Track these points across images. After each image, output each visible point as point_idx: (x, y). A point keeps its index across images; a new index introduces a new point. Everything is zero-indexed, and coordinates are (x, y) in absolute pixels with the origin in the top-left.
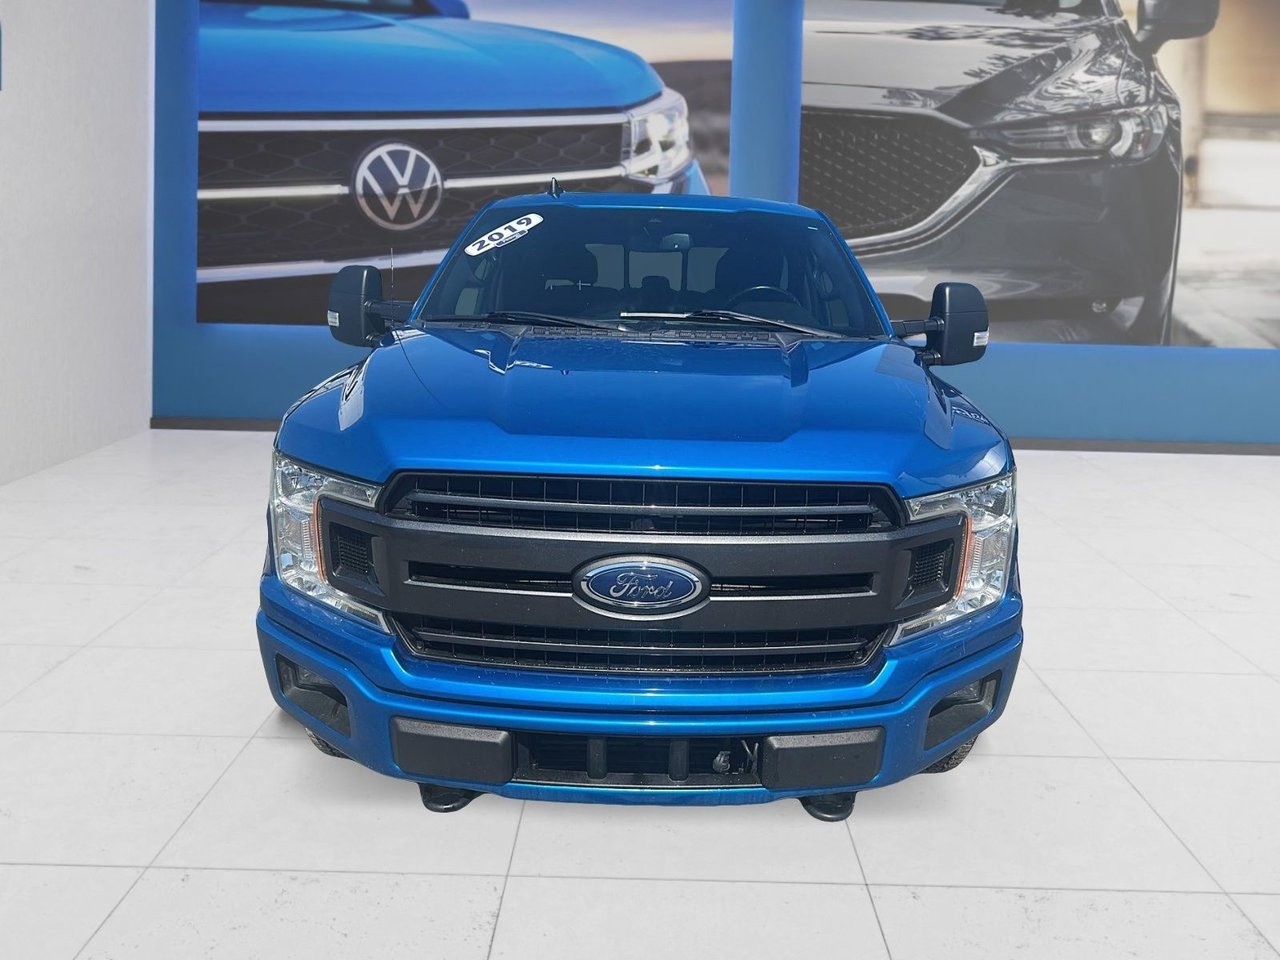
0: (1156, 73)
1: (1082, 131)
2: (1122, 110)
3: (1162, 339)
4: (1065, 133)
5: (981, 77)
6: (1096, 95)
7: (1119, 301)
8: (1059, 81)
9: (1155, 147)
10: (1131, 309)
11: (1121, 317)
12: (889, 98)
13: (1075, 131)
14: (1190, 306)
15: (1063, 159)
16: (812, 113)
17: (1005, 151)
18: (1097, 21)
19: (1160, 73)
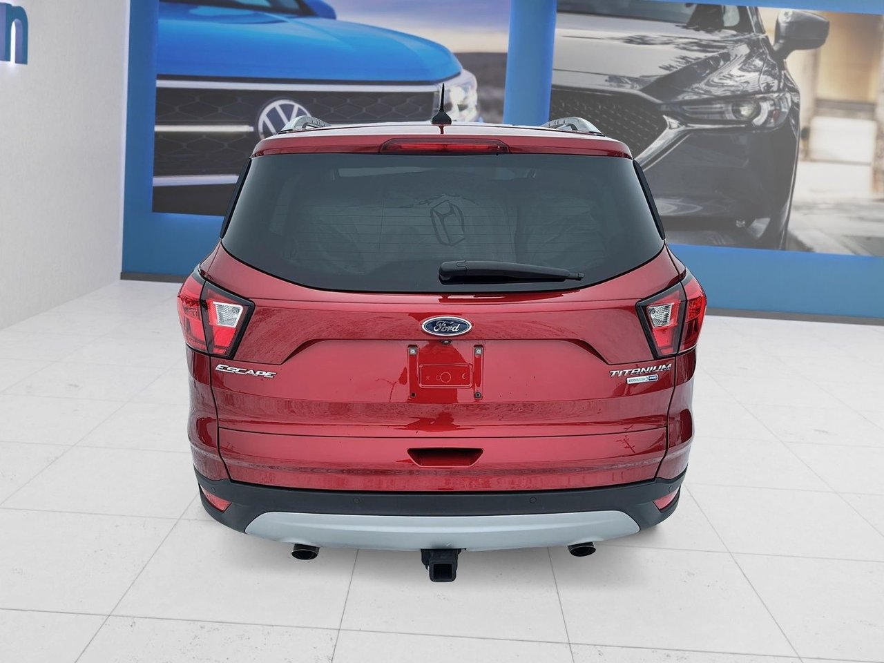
0: (785, 72)
1: (734, 108)
2: (761, 95)
3: (781, 246)
4: (724, 109)
5: (670, 70)
6: (745, 85)
7: (754, 220)
8: (722, 75)
9: (782, 120)
10: (761, 225)
11: (755, 230)
12: (610, 81)
13: (730, 108)
14: (800, 225)
15: (721, 126)
16: (558, 89)
17: (684, 120)
18: (749, 36)
19: (788, 72)
